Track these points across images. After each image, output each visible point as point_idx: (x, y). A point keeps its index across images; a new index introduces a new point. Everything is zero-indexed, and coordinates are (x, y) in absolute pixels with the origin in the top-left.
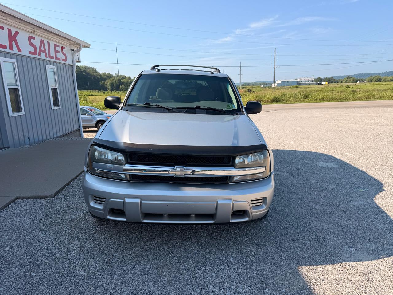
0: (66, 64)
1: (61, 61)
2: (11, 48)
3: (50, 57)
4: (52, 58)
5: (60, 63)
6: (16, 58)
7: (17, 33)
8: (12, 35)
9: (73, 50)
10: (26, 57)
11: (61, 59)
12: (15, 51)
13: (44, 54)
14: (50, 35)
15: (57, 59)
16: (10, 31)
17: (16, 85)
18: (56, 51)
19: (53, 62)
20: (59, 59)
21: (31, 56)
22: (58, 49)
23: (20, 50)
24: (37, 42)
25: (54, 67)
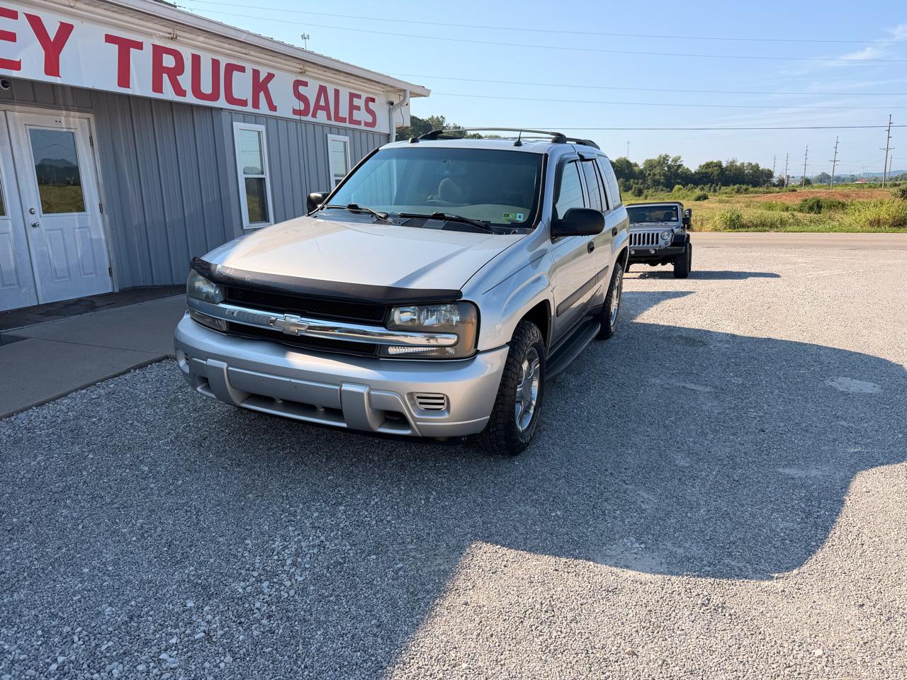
0: (373, 133)
1: (362, 127)
2: (256, 104)
3: (338, 118)
4: (343, 120)
5: (361, 131)
6: (265, 123)
7: (270, 77)
8: (261, 81)
9: (392, 104)
10: (287, 120)
11: (363, 123)
12: (264, 108)
13: (324, 113)
14: (337, 77)
15: (352, 121)
16: (256, 73)
17: (262, 173)
18: (352, 107)
19: (345, 129)
20: (359, 123)
21: (297, 117)
22: (356, 102)
23: (273, 108)
24: (310, 92)
25: (346, 139)
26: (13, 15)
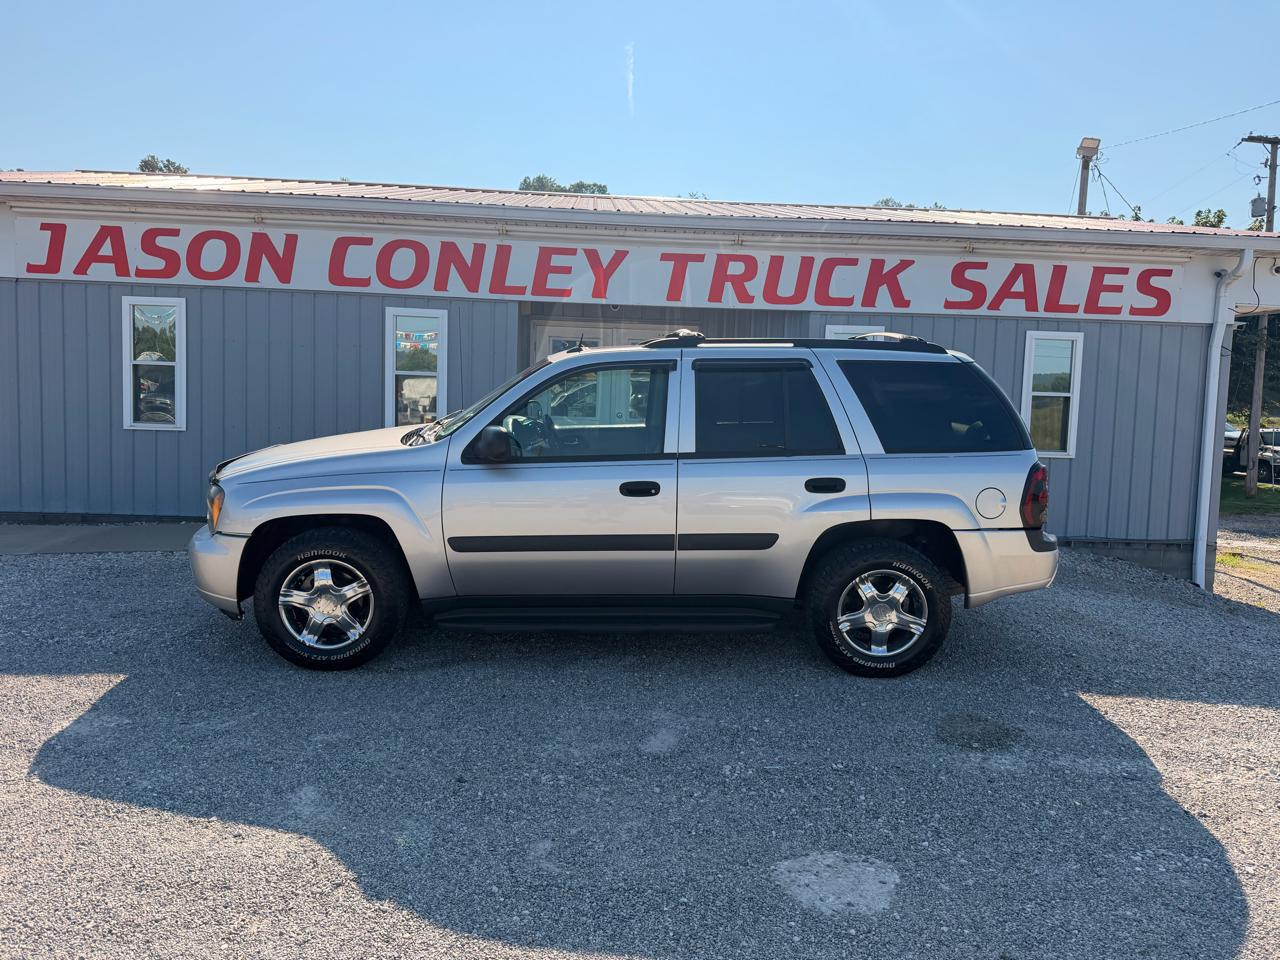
0: (1161, 325)
1: (1123, 316)
2: (869, 301)
3: (1055, 307)
4: (1071, 308)
5: (1121, 323)
7: (905, 264)
8: (885, 272)
9: (1219, 275)
10: (933, 316)
11: (1126, 311)
12: (883, 305)
13: (1019, 302)
16: (877, 263)
18: (1099, 288)
19: (1078, 321)
20: (1114, 310)
21: (954, 311)
22: (1113, 280)
23: (902, 303)
25: (1077, 336)
26: (573, 252)
